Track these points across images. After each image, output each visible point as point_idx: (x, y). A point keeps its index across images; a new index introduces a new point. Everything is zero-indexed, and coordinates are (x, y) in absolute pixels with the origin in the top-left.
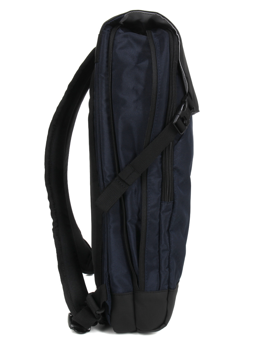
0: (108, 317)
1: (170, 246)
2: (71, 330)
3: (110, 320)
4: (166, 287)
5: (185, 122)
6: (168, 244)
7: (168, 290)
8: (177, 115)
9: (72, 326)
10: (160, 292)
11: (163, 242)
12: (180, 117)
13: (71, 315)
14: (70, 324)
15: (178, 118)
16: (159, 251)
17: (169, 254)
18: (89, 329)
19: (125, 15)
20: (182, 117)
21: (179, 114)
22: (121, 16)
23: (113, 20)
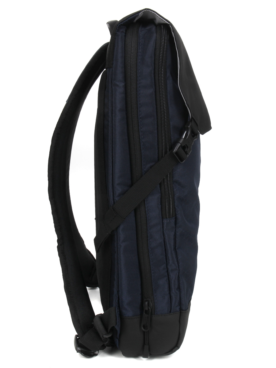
0: (117, 341)
1: (178, 265)
2: (78, 353)
3: (119, 344)
4: (178, 309)
5: (186, 150)
6: (176, 263)
7: (179, 312)
8: (178, 143)
9: (79, 349)
10: (171, 314)
11: (171, 262)
12: (181, 146)
13: (78, 338)
14: (77, 347)
15: (178, 146)
16: (167, 271)
17: (179, 273)
18: (97, 353)
19: (140, 13)
20: (183, 145)
21: (181, 142)
22: (135, 15)
23: (127, 20)
